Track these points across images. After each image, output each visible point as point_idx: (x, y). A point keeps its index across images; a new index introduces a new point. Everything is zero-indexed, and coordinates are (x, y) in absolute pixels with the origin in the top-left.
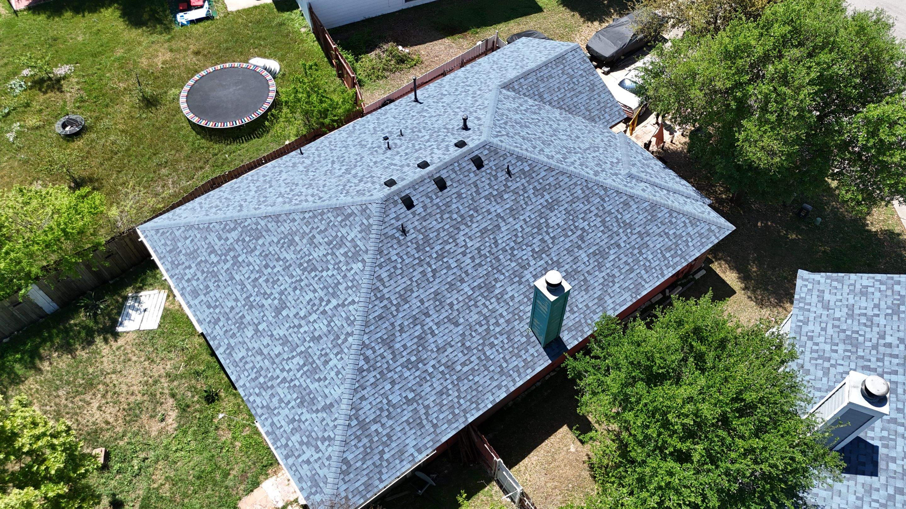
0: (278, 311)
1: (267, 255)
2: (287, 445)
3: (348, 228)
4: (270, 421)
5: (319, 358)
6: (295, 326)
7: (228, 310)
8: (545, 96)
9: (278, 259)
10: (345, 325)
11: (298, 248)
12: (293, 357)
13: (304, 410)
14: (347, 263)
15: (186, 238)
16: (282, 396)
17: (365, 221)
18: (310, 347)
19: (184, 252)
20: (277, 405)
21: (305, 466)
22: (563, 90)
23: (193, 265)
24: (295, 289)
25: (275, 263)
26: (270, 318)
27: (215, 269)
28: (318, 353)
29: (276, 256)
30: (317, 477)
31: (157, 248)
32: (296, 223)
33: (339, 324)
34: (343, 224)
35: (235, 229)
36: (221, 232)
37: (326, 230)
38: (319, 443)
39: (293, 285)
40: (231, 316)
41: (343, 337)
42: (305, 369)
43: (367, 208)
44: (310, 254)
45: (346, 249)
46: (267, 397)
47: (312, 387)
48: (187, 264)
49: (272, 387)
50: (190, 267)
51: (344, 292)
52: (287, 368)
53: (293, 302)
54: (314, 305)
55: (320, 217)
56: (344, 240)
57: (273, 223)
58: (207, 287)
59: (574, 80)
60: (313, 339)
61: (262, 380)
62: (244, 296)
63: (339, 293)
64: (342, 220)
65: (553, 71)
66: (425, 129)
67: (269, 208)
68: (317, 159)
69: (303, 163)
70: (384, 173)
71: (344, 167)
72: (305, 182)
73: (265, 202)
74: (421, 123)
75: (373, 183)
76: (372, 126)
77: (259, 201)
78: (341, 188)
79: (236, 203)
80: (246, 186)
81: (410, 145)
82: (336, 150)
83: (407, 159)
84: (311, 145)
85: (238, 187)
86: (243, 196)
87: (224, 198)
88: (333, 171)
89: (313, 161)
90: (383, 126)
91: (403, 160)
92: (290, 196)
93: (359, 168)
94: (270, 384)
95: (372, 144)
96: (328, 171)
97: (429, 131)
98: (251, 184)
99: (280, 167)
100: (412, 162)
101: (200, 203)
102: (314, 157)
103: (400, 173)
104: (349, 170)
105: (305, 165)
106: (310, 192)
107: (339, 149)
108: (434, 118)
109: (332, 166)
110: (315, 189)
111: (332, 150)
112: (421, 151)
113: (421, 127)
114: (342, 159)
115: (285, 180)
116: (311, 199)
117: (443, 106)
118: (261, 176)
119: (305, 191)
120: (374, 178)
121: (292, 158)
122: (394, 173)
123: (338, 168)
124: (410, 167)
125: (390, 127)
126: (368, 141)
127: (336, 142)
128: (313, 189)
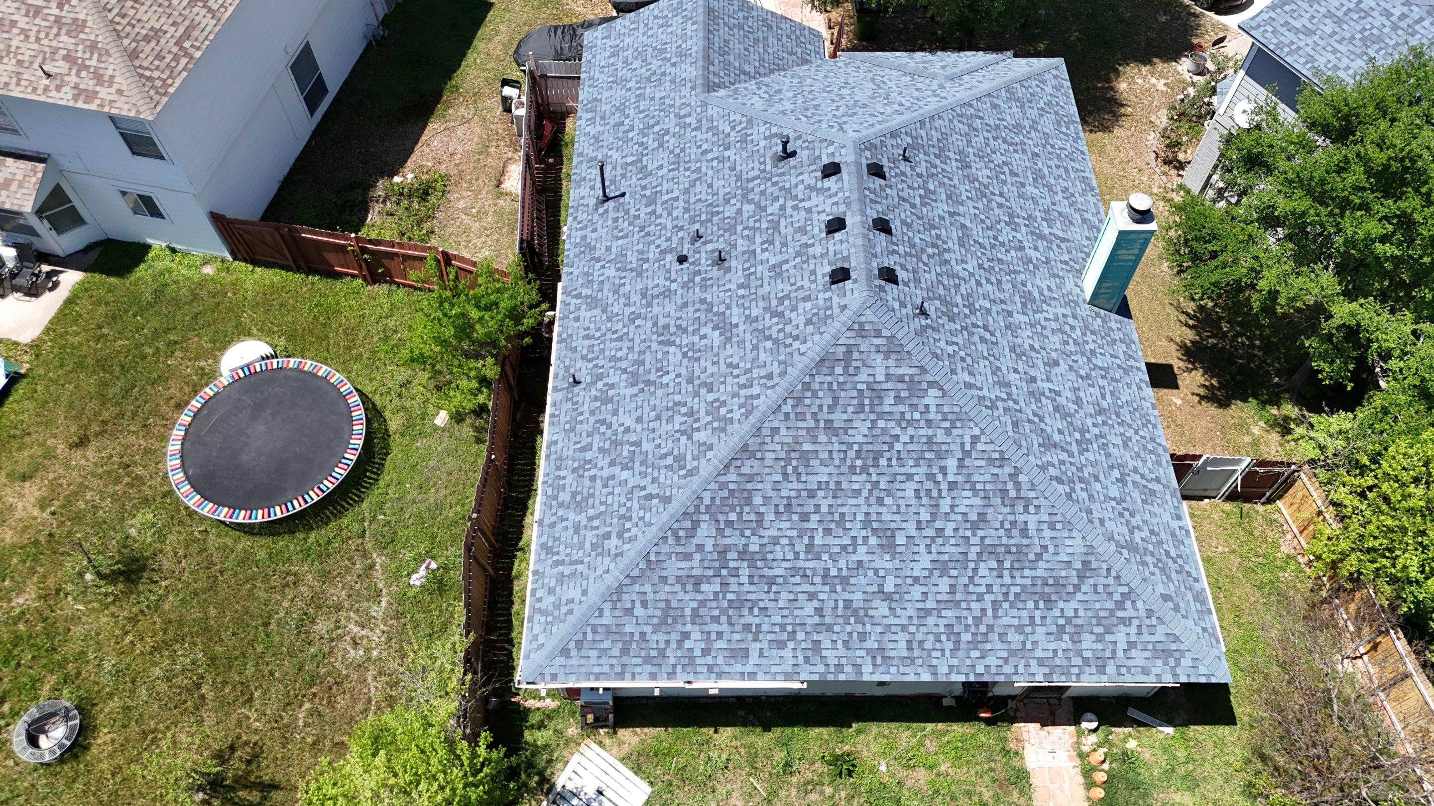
0: (889, 547)
1: (789, 506)
2: (1086, 660)
3: (864, 370)
4: (1033, 662)
5: (1010, 537)
6: (933, 539)
7: (817, 620)
9: (812, 494)
10: (996, 471)
11: (824, 455)
12: (975, 570)
13: (1061, 604)
14: (914, 407)
15: (629, 611)
16: (1015, 622)
17: (878, 341)
18: (982, 538)
19: (648, 629)
20: (1022, 638)
21: (1134, 653)
22: (751, 49)
23: (689, 628)
24: (880, 501)
25: (813, 502)
26: (889, 565)
27: (730, 596)
28: (1002, 533)
29: (804, 494)
30: (1159, 647)
31: (596, 670)
32: (783, 431)
33: (988, 478)
34: (851, 370)
35: (696, 524)
36: (679, 549)
37: (836, 399)
38: (1120, 614)
39: (873, 500)
40: (828, 620)
41: (1010, 486)
42: (1007, 565)
43: (861, 324)
44: (850, 445)
45: (892, 394)
46: (999, 645)
47: (1040, 573)
48: (675, 637)
49: (990, 628)
50: (686, 635)
51: (949, 440)
52: (983, 589)
53: (897, 517)
54: (929, 491)
55: (809, 394)
56: (876, 386)
57: (748, 463)
58: (747, 627)
60: (975, 527)
61: (966, 637)
62: (818, 580)
63: (944, 447)
64: (846, 368)
65: (721, 34)
66: (717, 206)
67: (710, 454)
68: (624, 365)
69: (612, 386)
70: (792, 280)
71: (703, 331)
72: (683, 391)
73: (680, 459)
74: (692, 207)
75: (807, 299)
76: (611, 272)
77: (666, 467)
78: (769, 344)
79: (629, 504)
80: (587, 482)
81: (746, 233)
82: (627, 334)
83: (784, 245)
84: (562, 366)
85: (574, 494)
86: (618, 490)
87: (584, 522)
88: (696, 347)
89: (624, 371)
90: (632, 257)
91: (784, 249)
92: (710, 418)
93: (735, 310)
94: (982, 628)
95: (675, 281)
96: (690, 354)
97: (733, 201)
98: (587, 474)
99: (581, 422)
100: (805, 239)
101: (557, 563)
102: (613, 367)
103: (819, 260)
104: (721, 325)
105: (623, 384)
106: (729, 389)
107: (632, 328)
108: (698, 188)
109: (680, 346)
110: (729, 380)
111: (620, 339)
112: (783, 223)
113: (704, 210)
114: (673, 329)
115: (639, 420)
116: (756, 390)
117: (673, 170)
118: (577, 454)
119: (716, 396)
120: (792, 295)
121: (575, 399)
122: (812, 267)
123: (696, 339)
124: (817, 245)
125: (646, 249)
126: (658, 285)
127: (599, 329)
128: (724, 383)
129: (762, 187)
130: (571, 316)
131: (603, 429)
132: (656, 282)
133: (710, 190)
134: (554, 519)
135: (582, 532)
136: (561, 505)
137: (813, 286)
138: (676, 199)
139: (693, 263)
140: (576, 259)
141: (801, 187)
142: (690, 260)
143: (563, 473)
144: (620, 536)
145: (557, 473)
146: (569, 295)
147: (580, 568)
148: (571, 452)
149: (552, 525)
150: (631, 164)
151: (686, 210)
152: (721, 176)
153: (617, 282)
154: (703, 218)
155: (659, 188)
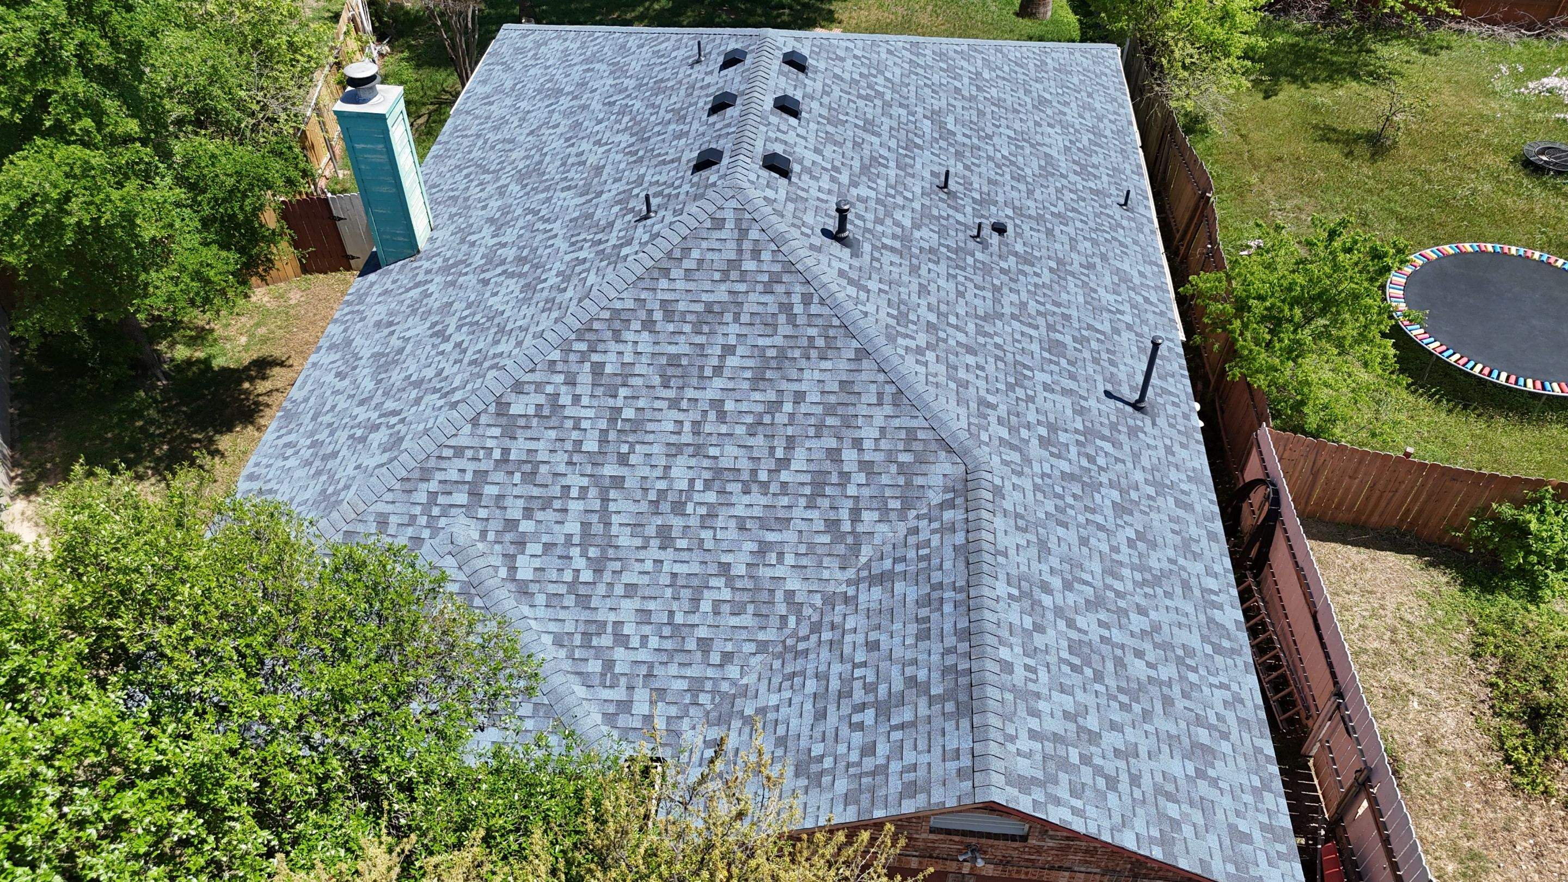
8: (877, 592)
22: (860, 657)
59: (869, 716)
65: (937, 648)
71: (966, 141)
72: (989, 110)
74: (989, 287)
78: (888, 75)
82: (1067, 209)
89: (1063, 176)
90: (1075, 291)
91: (858, 140)
92: (958, 71)
93: (926, 130)
96: (982, 134)
97: (925, 245)
102: (1078, 189)
104: (944, 131)
105: (1063, 165)
106: (936, 76)
107: (1061, 209)
108: (980, 306)
112: (856, 165)
113: (970, 269)
133: (961, 288)
150: (1103, 438)
151: (996, 290)
152: (943, 293)
153: (1093, 277)
154: (970, 260)
155: (1046, 355)
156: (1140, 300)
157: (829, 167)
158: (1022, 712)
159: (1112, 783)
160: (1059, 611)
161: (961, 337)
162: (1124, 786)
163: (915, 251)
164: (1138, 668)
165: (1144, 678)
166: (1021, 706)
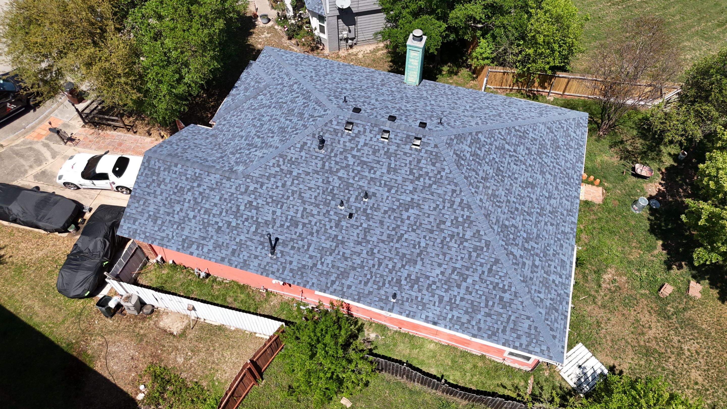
0: (533, 186)
1: (512, 213)
2: (578, 148)
3: (465, 153)
5: (536, 145)
6: (532, 170)
7: (554, 227)
9: (508, 201)
10: (512, 134)
11: (495, 188)
12: (545, 163)
13: (560, 144)
14: (483, 145)
15: (542, 300)
16: (564, 161)
17: (455, 141)
18: (535, 154)
21: (577, 133)
23: (551, 278)
24: (516, 179)
25: (511, 203)
27: (542, 255)
28: (534, 146)
29: (508, 204)
31: (562, 327)
32: (482, 197)
33: (514, 138)
35: (512, 253)
36: (520, 266)
37: (474, 170)
38: (565, 129)
39: (515, 181)
40: (555, 223)
41: (519, 133)
42: (545, 152)
44: (493, 176)
45: (477, 150)
47: (549, 143)
48: (554, 286)
49: (565, 170)
50: (554, 281)
51: (498, 142)
52: (552, 164)
53: (523, 177)
54: (515, 160)
55: (469, 179)
56: (473, 153)
57: (491, 218)
60: (530, 153)
62: (540, 218)
63: (501, 145)
64: (463, 159)
66: (327, 189)
67: (482, 233)
68: (399, 265)
69: (409, 275)
70: (403, 165)
71: (405, 217)
72: (436, 237)
73: (476, 249)
74: (317, 202)
75: (419, 161)
76: (329, 259)
77: (477, 257)
78: (434, 186)
79: (488, 282)
80: (464, 303)
81: (357, 179)
82: (379, 259)
83: (378, 162)
84: (377, 303)
85: (466, 312)
86: (477, 287)
87: (487, 310)
88: (413, 223)
89: (403, 266)
90: (328, 244)
91: (381, 163)
92: (461, 228)
93: (403, 197)
94: (565, 173)
95: (362, 224)
96: (415, 227)
97: (331, 180)
98: (457, 302)
99: (422, 299)
100: (382, 152)
101: (504, 331)
102: (397, 272)
103: (400, 149)
104: (407, 207)
105: (412, 269)
106: (449, 213)
107: (377, 255)
108: (306, 196)
109: (406, 232)
110: (443, 211)
111: (380, 264)
112: (365, 159)
113: (324, 196)
114: (393, 233)
115: (440, 265)
116: (458, 200)
117: (282, 206)
118: (442, 305)
119: (449, 220)
120: (412, 167)
121: (405, 299)
122: (402, 153)
123: (407, 222)
124: (389, 147)
125: (328, 235)
126: (358, 234)
127: (366, 275)
128: (443, 214)
129: (333, 162)
130: (345, 290)
131: (434, 287)
132: (355, 234)
133: (313, 190)
134: (476, 328)
135: (492, 312)
136: (469, 322)
137: (414, 156)
138: (305, 209)
139: (357, 211)
140: (305, 279)
141: (348, 144)
142: (354, 212)
143: (450, 316)
144: (504, 291)
145: (448, 320)
146: (328, 288)
147: (513, 318)
148: (439, 309)
149: (479, 329)
150: (257, 229)
151: (317, 206)
152: (308, 181)
153: (339, 257)
154: (330, 198)
155: (289, 217)
156: (333, 278)
157: (359, 147)
158: (165, 166)
159: (148, 186)
160: (193, 187)
161: (289, 183)
162: (147, 190)
163: (326, 175)
164: (177, 208)
165: (175, 208)
166: (167, 167)
